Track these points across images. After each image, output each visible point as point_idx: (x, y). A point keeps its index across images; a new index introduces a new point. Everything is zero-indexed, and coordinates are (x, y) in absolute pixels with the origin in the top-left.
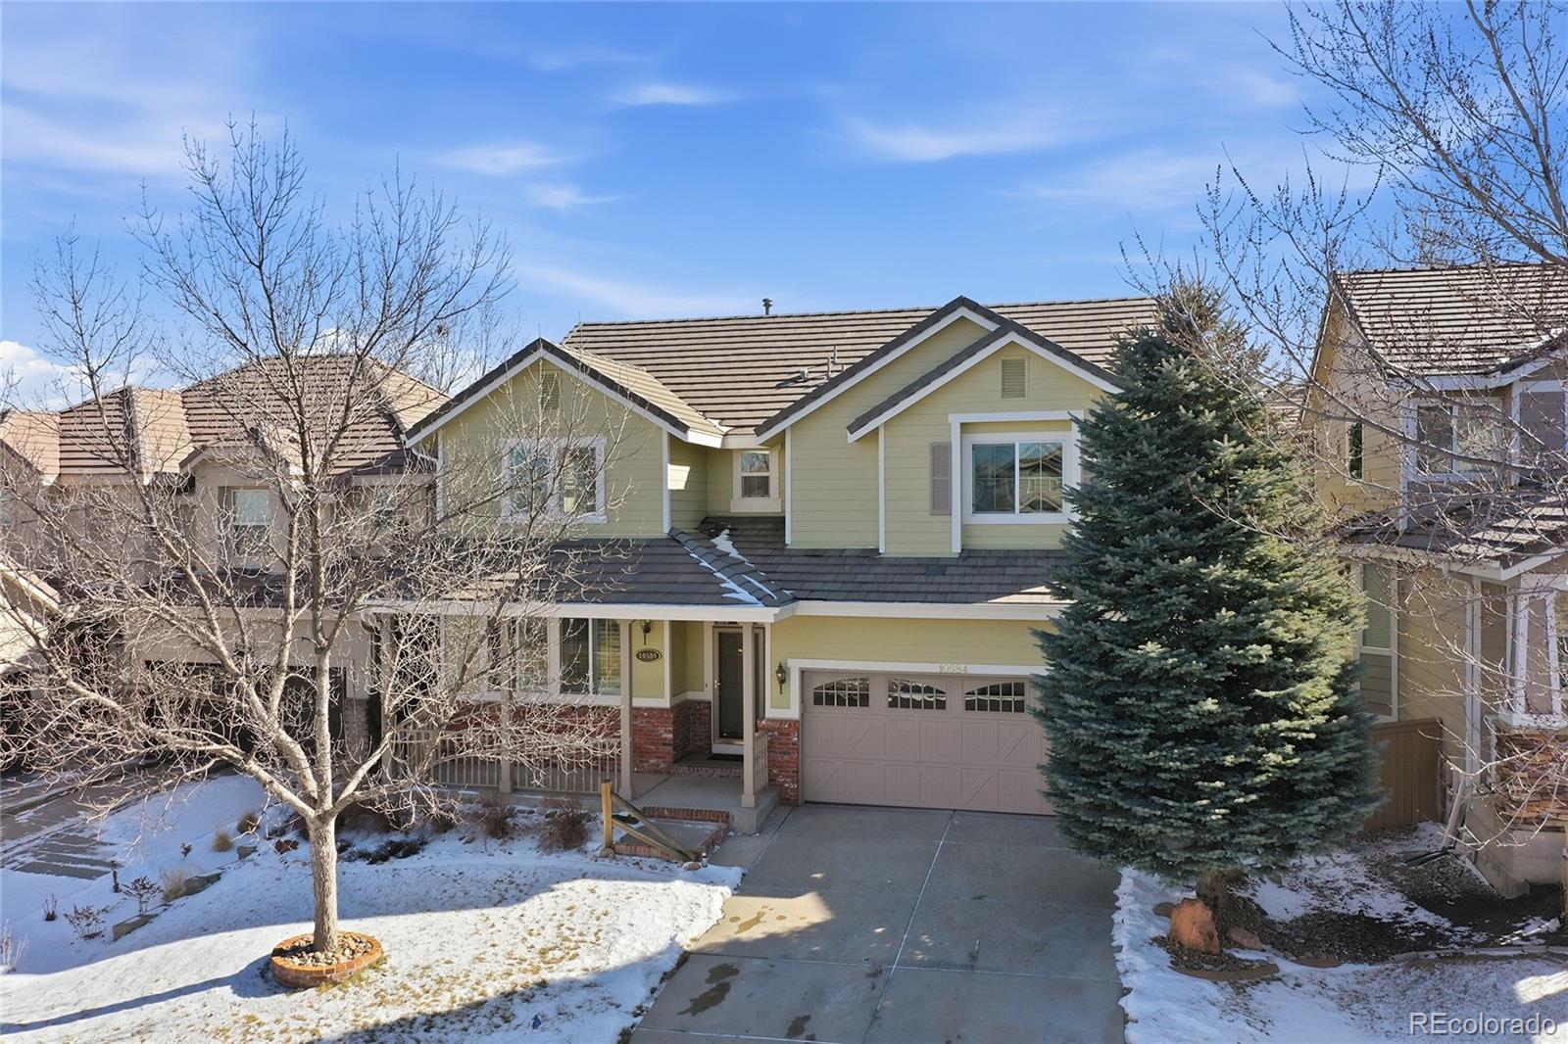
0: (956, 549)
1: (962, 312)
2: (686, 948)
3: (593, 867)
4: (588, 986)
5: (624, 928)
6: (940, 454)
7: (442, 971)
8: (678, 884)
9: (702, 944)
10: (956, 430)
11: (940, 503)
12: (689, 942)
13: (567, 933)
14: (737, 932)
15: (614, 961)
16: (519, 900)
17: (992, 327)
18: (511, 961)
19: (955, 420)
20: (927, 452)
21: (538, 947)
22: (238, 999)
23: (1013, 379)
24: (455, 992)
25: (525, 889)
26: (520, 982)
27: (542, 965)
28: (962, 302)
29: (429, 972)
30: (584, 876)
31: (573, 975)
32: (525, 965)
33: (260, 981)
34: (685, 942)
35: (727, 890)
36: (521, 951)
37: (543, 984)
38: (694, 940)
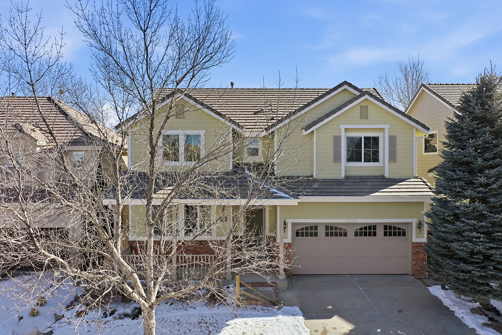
0: (343, 175)
1: (345, 87)
6: (337, 140)
10: (343, 130)
11: (337, 158)
17: (358, 93)
19: (343, 127)
20: (332, 139)
23: (364, 113)
28: (345, 83)
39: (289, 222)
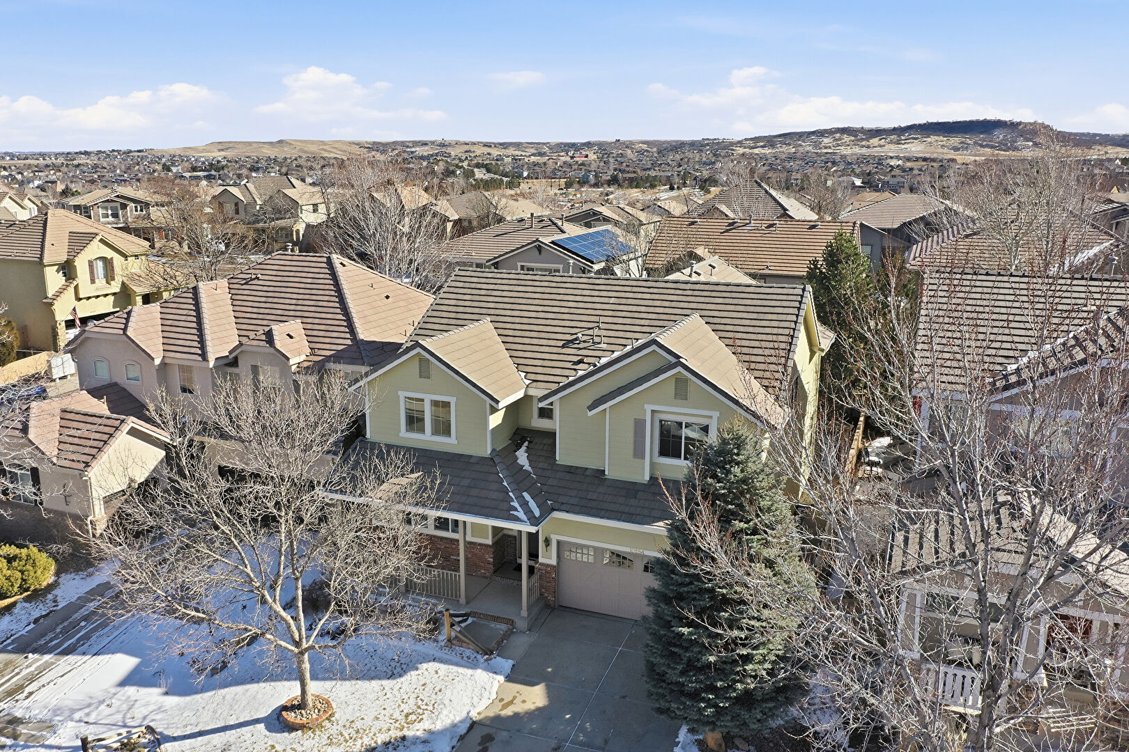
0: (647, 478)
1: (655, 348)
2: (474, 719)
3: (439, 654)
4: (425, 742)
5: (447, 702)
6: (639, 425)
7: (358, 724)
8: (479, 671)
9: (482, 716)
10: (649, 414)
11: (639, 453)
12: (476, 715)
13: (420, 702)
14: (501, 710)
15: (439, 726)
16: (400, 676)
18: (391, 721)
19: (649, 408)
20: (632, 424)
21: (405, 711)
22: (268, 733)
23: (681, 389)
24: (364, 739)
25: (404, 666)
26: (394, 736)
27: (405, 725)
29: (353, 725)
30: (434, 660)
31: (419, 733)
32: (397, 725)
33: (277, 722)
34: (474, 715)
35: (501, 678)
36: (397, 715)
37: (404, 738)
38: (479, 713)
39: (554, 539)
